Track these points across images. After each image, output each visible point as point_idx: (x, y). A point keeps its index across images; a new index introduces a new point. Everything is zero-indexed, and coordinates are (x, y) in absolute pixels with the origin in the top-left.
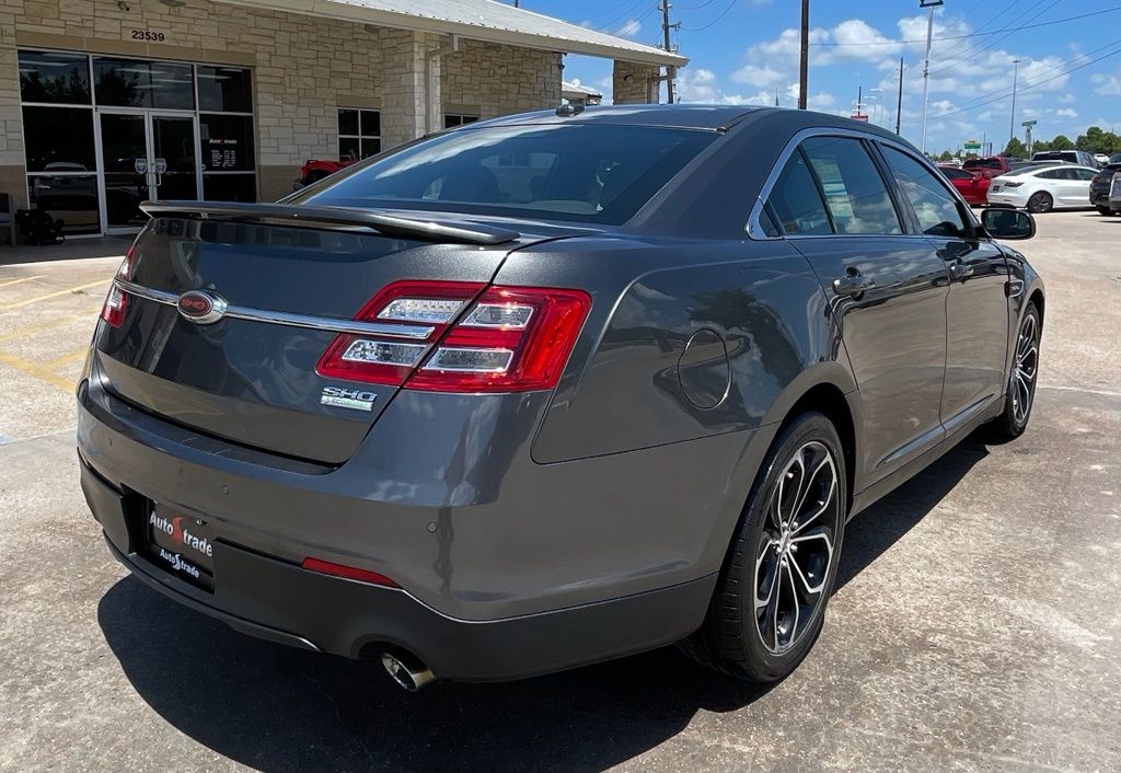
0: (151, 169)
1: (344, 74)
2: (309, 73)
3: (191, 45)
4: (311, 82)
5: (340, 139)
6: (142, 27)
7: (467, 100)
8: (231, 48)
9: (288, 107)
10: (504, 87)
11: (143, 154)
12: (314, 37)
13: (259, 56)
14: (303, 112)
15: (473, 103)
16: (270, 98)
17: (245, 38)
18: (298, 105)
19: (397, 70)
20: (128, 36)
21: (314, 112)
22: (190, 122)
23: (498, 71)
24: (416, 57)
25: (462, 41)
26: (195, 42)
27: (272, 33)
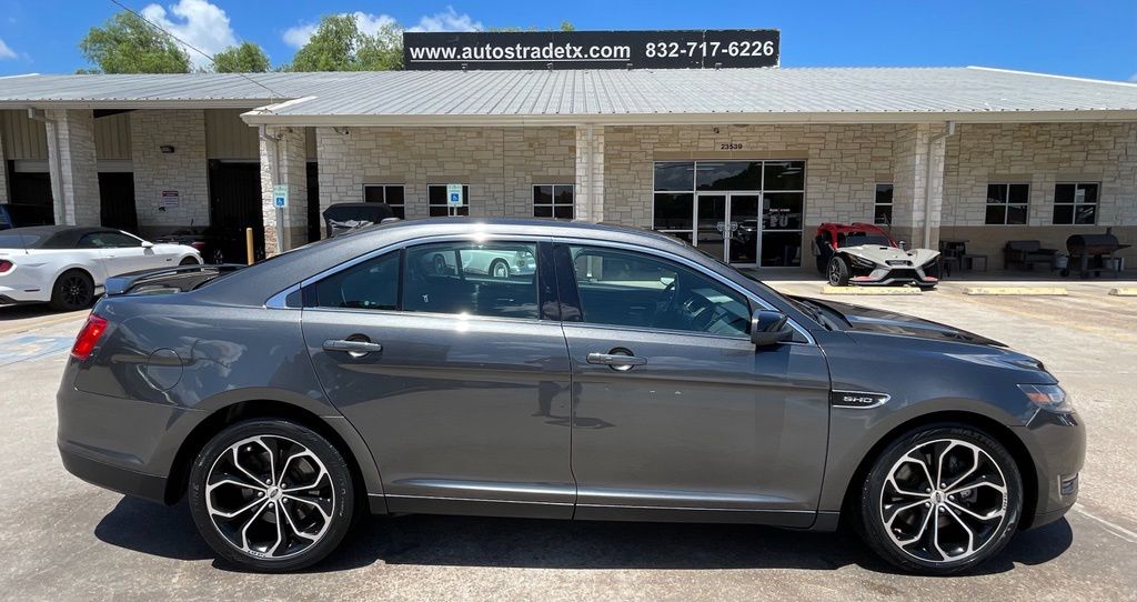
0: (727, 229)
1: (884, 159)
2: (853, 159)
3: (761, 149)
4: (854, 166)
5: (877, 207)
6: (728, 142)
7: (1015, 170)
8: (789, 148)
9: (831, 185)
10: (1067, 155)
11: (722, 218)
12: (858, 134)
13: (810, 152)
14: (844, 188)
15: (1023, 172)
16: (817, 180)
17: (801, 140)
18: (841, 183)
19: (905, 154)
20: (718, 148)
21: (854, 187)
22: (756, 198)
23: (1056, 141)
24: (919, 142)
25: (959, 126)
26: (764, 147)
27: (823, 135)
